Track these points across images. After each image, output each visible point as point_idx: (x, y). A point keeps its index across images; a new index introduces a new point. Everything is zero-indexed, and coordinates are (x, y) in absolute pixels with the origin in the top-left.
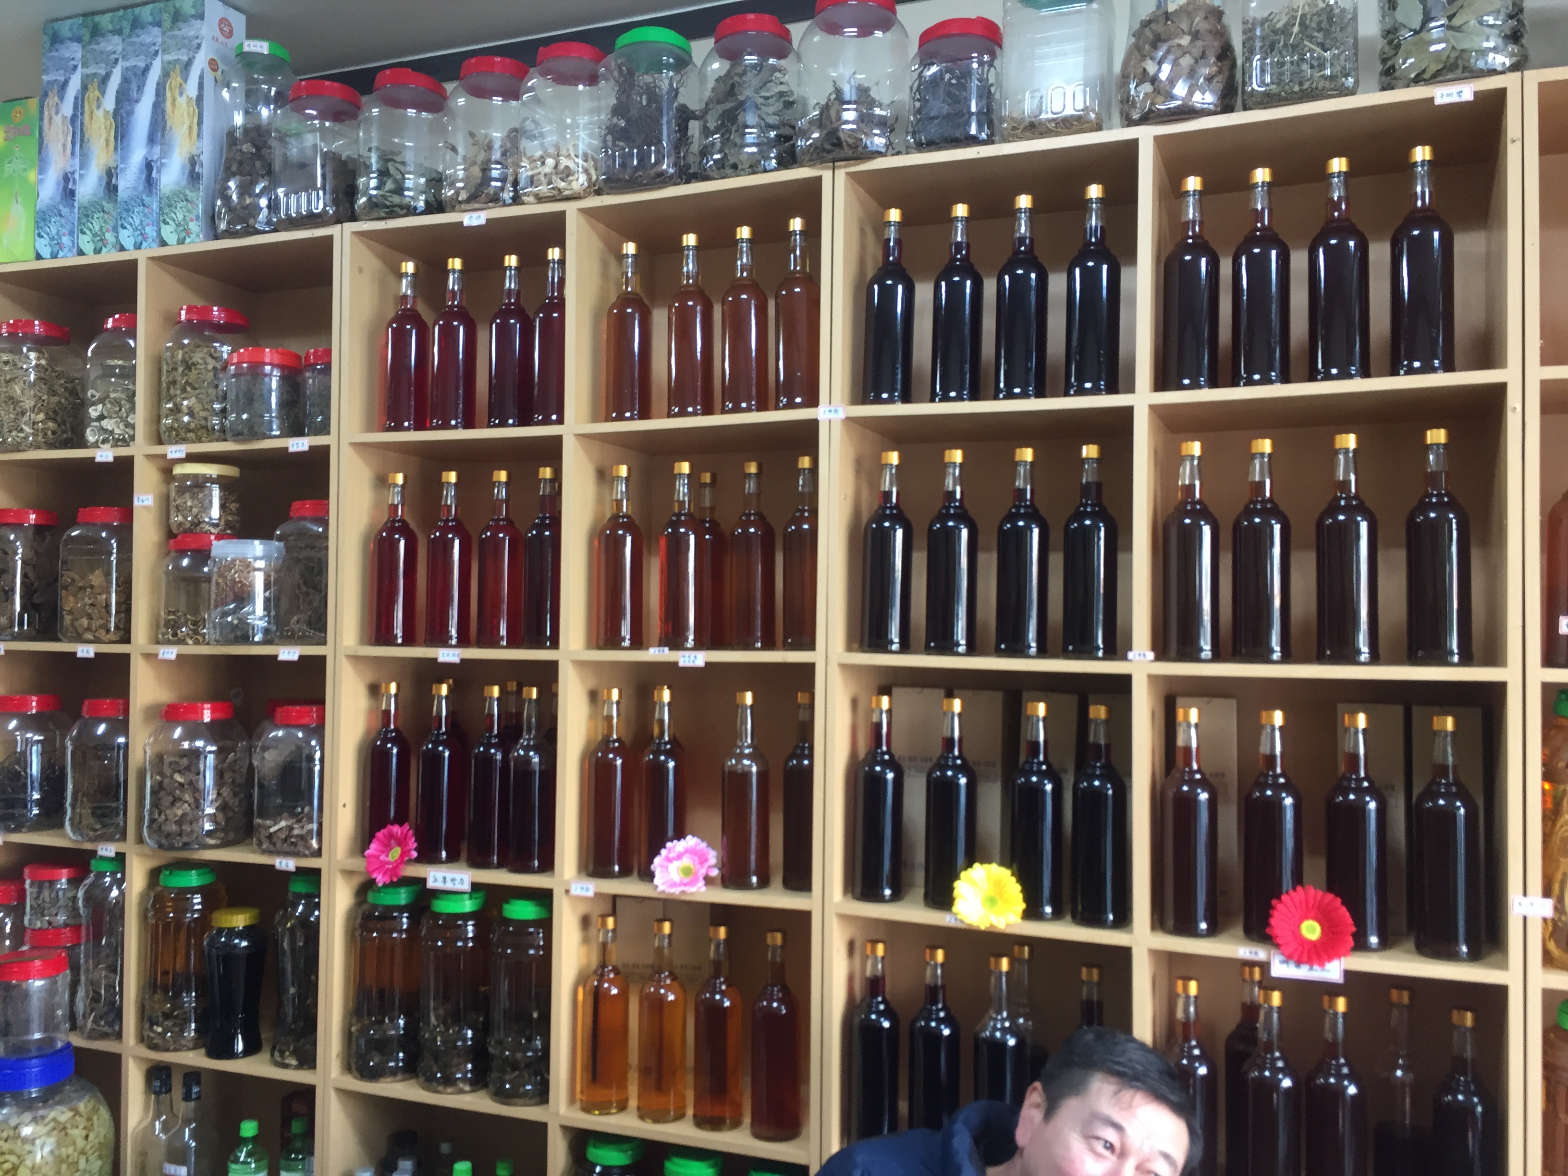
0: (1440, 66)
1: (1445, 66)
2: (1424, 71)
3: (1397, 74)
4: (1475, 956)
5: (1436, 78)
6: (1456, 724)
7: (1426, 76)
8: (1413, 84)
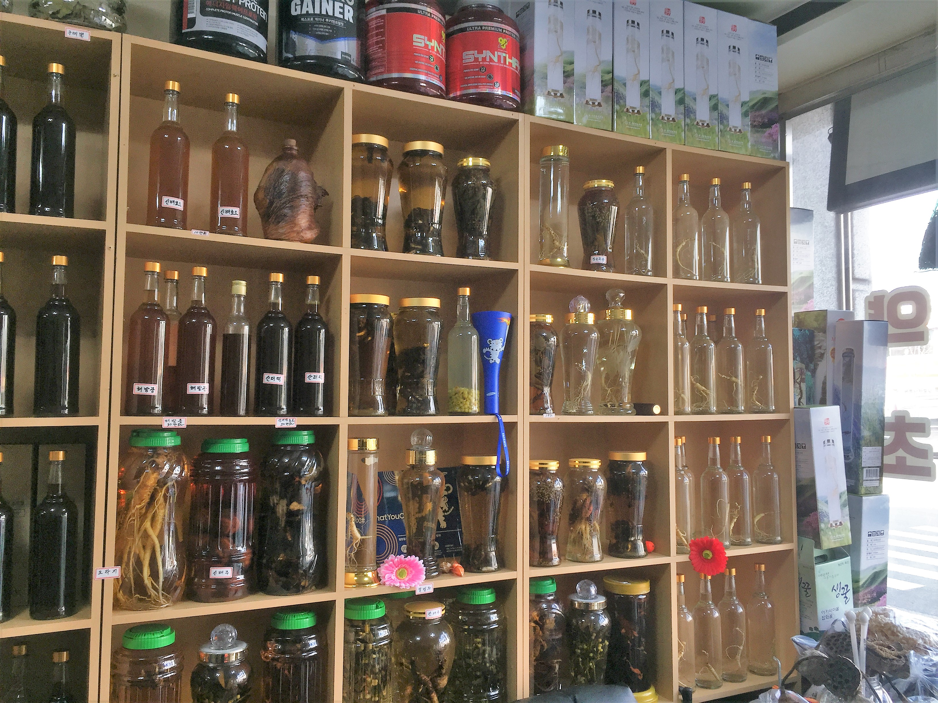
0: (69, 12)
1: (72, 13)
2: (58, 12)
3: (40, 8)
4: (70, 612)
5: (66, 19)
6: (65, 455)
7: (60, 16)
8: (50, 18)
